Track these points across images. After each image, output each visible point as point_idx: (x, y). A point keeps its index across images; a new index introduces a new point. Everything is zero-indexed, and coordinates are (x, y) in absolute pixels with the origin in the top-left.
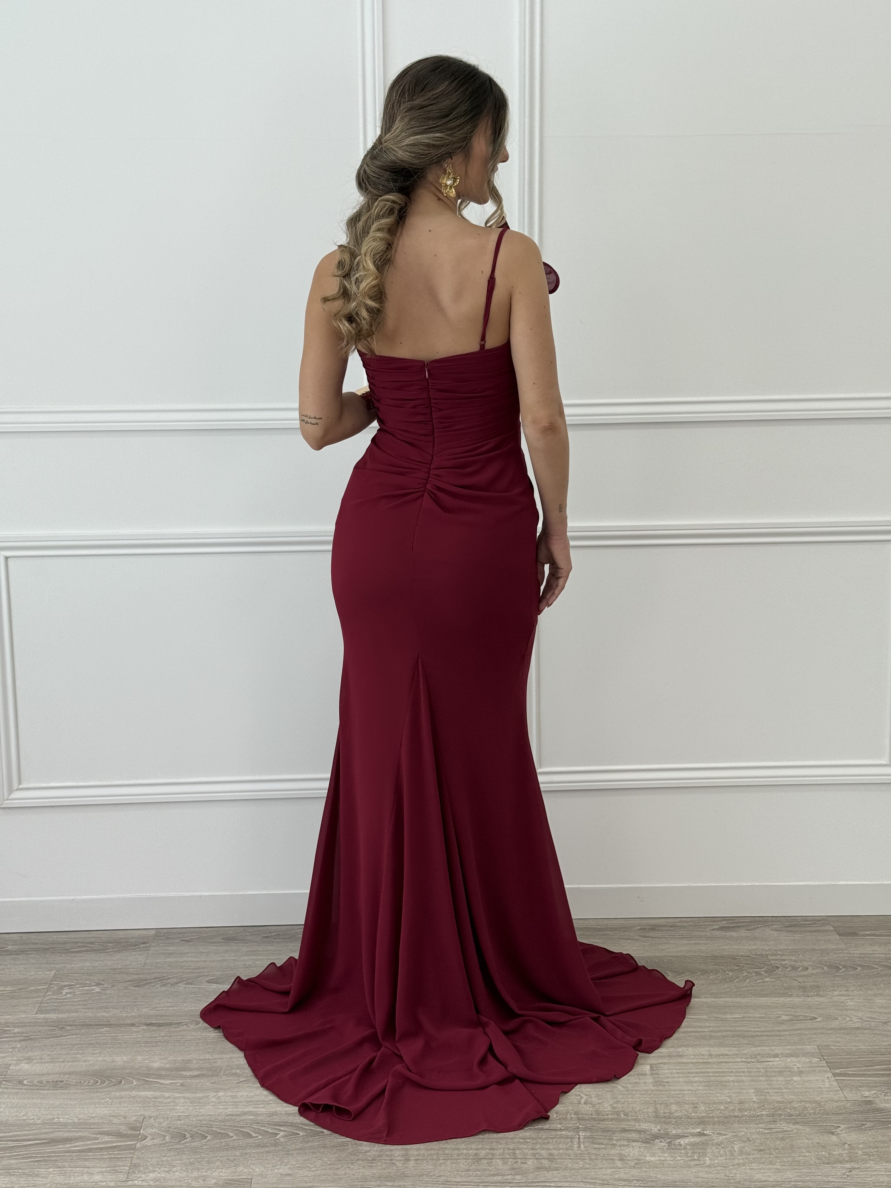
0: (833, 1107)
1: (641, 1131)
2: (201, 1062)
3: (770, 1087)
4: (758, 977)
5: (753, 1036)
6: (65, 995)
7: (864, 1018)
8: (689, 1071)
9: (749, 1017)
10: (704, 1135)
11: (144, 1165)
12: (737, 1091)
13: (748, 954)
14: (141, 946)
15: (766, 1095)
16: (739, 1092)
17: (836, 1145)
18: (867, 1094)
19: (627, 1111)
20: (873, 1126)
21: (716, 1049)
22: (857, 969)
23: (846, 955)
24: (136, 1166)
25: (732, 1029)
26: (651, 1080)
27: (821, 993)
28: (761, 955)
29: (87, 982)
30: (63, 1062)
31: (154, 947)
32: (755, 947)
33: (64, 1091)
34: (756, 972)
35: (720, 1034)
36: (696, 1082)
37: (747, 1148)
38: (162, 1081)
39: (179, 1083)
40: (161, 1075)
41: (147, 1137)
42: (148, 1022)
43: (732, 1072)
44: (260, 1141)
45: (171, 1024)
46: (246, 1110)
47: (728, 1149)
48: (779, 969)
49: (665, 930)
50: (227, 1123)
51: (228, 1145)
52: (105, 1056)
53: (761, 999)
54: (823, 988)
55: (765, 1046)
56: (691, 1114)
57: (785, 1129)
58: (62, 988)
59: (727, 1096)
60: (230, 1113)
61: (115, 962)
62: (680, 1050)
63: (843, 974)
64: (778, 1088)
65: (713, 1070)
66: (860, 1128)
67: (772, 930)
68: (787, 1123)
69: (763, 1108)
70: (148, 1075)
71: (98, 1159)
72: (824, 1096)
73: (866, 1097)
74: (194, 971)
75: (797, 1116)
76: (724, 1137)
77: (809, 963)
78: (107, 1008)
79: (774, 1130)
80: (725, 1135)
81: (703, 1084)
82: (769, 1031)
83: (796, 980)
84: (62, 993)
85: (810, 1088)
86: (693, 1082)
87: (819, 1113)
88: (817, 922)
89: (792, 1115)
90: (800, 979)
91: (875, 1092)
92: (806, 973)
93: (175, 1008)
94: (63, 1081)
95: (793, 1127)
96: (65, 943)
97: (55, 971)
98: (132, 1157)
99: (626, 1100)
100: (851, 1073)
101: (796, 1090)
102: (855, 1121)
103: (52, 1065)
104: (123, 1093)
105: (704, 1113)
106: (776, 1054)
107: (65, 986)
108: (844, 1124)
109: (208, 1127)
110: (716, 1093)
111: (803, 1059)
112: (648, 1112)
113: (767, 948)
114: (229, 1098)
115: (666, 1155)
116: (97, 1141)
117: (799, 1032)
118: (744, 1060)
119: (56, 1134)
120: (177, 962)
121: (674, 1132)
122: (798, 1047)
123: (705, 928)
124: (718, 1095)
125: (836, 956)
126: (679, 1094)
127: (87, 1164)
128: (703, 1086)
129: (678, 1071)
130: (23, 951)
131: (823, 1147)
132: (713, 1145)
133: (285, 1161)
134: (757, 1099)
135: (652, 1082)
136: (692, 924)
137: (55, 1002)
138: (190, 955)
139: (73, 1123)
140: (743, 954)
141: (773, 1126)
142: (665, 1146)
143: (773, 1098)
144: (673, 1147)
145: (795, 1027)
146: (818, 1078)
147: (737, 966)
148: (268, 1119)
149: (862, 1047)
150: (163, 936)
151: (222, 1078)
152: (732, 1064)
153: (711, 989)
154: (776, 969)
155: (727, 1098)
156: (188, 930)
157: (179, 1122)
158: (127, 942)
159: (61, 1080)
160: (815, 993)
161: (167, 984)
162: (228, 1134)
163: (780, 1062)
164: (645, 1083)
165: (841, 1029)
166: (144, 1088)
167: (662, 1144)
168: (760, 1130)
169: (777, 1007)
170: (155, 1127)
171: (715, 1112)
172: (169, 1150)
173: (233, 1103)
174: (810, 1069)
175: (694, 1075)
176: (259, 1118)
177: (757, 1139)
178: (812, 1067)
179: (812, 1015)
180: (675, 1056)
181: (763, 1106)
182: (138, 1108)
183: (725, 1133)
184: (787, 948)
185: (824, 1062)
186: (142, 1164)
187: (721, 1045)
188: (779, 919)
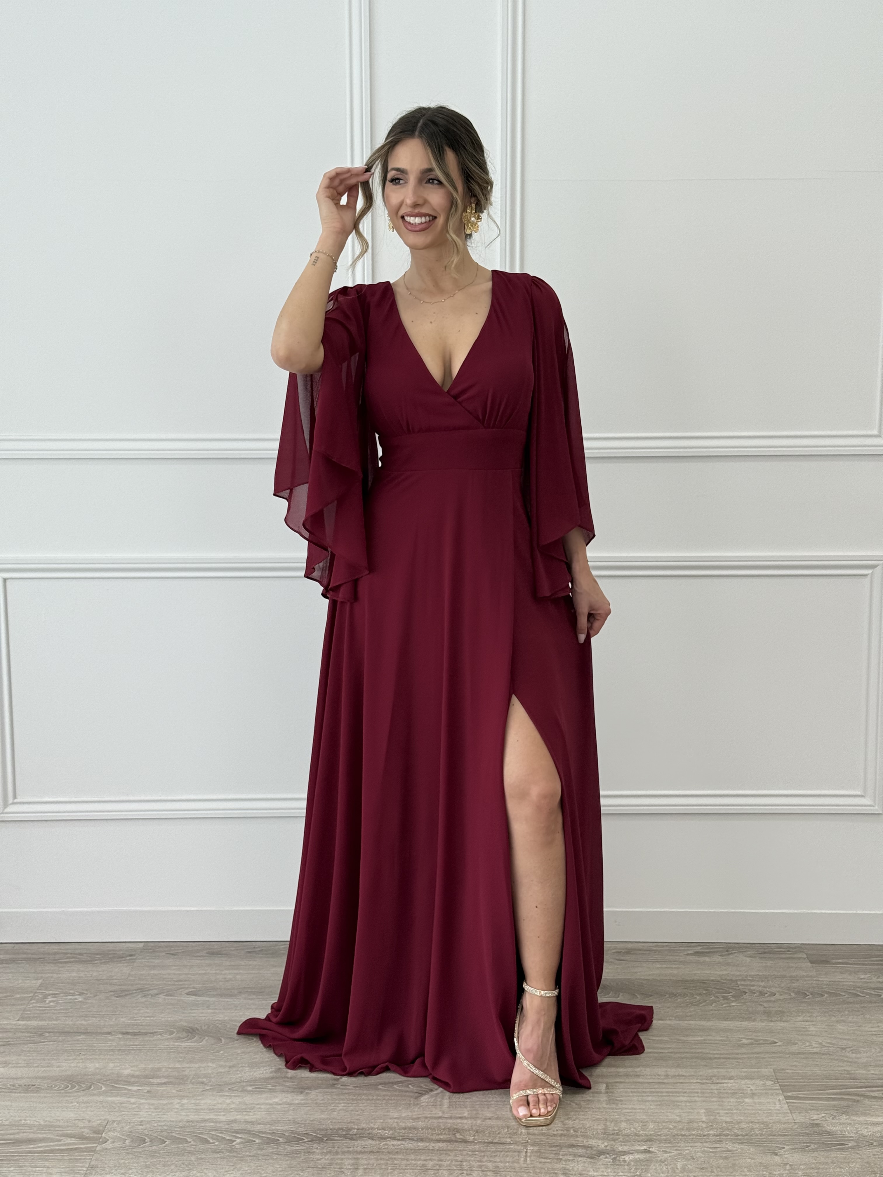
0: (780, 1129)
1: (588, 1147)
2: (170, 1070)
3: (720, 1108)
4: (726, 1001)
5: (710, 1059)
6: (48, 1004)
7: (824, 1044)
8: (644, 1090)
9: (710, 1040)
10: (649, 1152)
11: (101, 1167)
12: (688, 1110)
13: (719, 979)
14: (128, 958)
15: (715, 1116)
16: (690, 1112)
17: (779, 1166)
18: (815, 1117)
19: (577, 1127)
20: (817, 1148)
21: (674, 1070)
22: (824, 996)
23: (814, 982)
24: (93, 1167)
25: (691, 1051)
26: (605, 1098)
27: (784, 1019)
28: (731, 980)
29: (71, 991)
30: (37, 1067)
31: (139, 959)
32: (725, 972)
33: (35, 1095)
34: (723, 997)
35: (679, 1055)
36: (649, 1101)
37: (689, 1166)
38: (130, 1088)
39: (145, 1090)
40: (129, 1082)
41: (108, 1140)
42: (124, 1031)
43: (685, 1092)
44: (216, 1147)
45: (146, 1034)
46: (207, 1117)
47: (671, 1166)
48: (747, 994)
49: (640, 954)
50: (188, 1130)
51: (184, 1150)
52: (79, 1062)
53: (724, 1022)
54: (788, 1014)
55: (722, 1068)
56: (639, 1131)
57: (730, 1148)
58: (46, 996)
59: (677, 1116)
60: (191, 1120)
61: (101, 973)
62: (638, 1070)
63: (809, 1000)
64: (729, 1109)
65: (667, 1090)
66: (804, 1149)
67: (746, 956)
68: (733, 1143)
69: (711, 1127)
70: (117, 1082)
71: (58, 1159)
72: (774, 1118)
73: (814, 1120)
74: (176, 983)
75: (744, 1136)
76: (668, 1155)
77: (778, 989)
78: (86, 1017)
79: (719, 1149)
80: (670, 1152)
81: (656, 1103)
82: (727, 1054)
83: (761, 1005)
84: (45, 1001)
85: (760, 1110)
86: (646, 1101)
87: (765, 1134)
88: (791, 950)
89: (738, 1136)
90: (765, 1005)
91: (823, 1115)
92: (773, 998)
93: (152, 1018)
94: (34, 1085)
95: (737, 1146)
96: (55, 954)
97: (41, 981)
98: (91, 1159)
99: (579, 1117)
100: (802, 1096)
101: (746, 1111)
102: (800, 1143)
103: (27, 1069)
104: (91, 1098)
105: (652, 1131)
106: (732, 1076)
107: (49, 995)
108: (788, 1145)
109: (168, 1133)
110: (667, 1112)
111: (758, 1082)
112: (597, 1129)
113: (738, 973)
114: (193, 1105)
115: (609, 1171)
116: (59, 1143)
117: (758, 1055)
118: (698, 1081)
119: (21, 1135)
120: (160, 974)
121: (620, 1148)
122: (754, 1070)
123: (680, 953)
124: (669, 1114)
125: (805, 983)
126: (631, 1112)
127: (47, 1164)
128: (655, 1105)
129: (633, 1090)
130: (14, 961)
131: (766, 1167)
132: (657, 1161)
133: (238, 1167)
134: (707, 1119)
135: (606, 1100)
136: (667, 948)
137: (38, 1010)
138: (174, 968)
139: (40, 1125)
140: (712, 978)
141: (718, 1145)
142: (609, 1162)
143: (722, 1118)
144: (618, 1163)
145: (755, 1051)
146: (769, 1100)
147: (706, 990)
148: (227, 1126)
149: (818, 1072)
150: (150, 949)
151: (188, 1086)
152: (687, 1084)
153: (677, 1012)
154: (743, 994)
155: (677, 1117)
156: (175, 944)
157: (141, 1127)
158: (114, 954)
159: (34, 1084)
160: (779, 1018)
161: (148, 995)
162: (186, 1139)
163: (734, 1084)
164: (599, 1101)
165: (798, 1054)
166: (112, 1093)
167: (607, 1159)
168: (705, 1149)
169: (739, 1031)
170: (117, 1131)
171: (663, 1130)
172: (128, 1153)
173: (195, 1111)
174: (763, 1092)
175: (647, 1094)
176: (218, 1125)
177: (701, 1157)
178: (765, 1090)
179: (772, 1039)
180: (631, 1076)
181: (712, 1126)
182: (103, 1113)
183: (670, 1151)
184: (757, 973)
185: (778, 1085)
186: (99, 1166)
187: (678, 1066)
188: (753, 945)
